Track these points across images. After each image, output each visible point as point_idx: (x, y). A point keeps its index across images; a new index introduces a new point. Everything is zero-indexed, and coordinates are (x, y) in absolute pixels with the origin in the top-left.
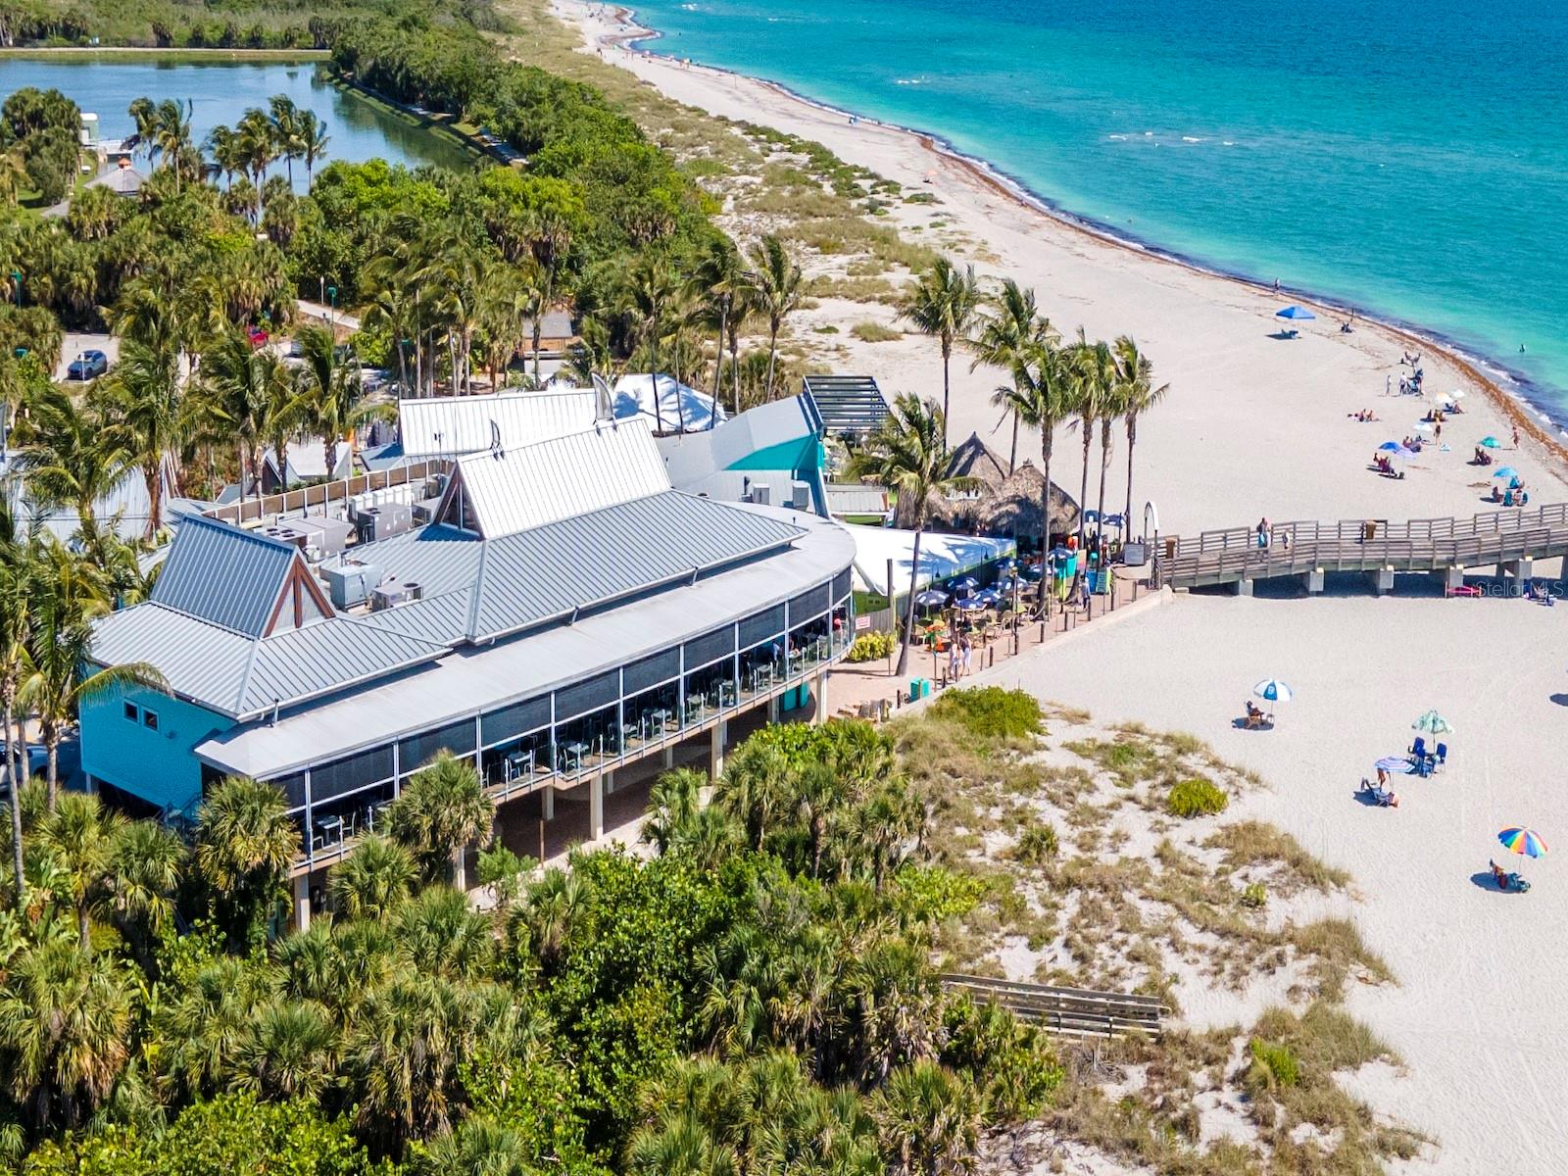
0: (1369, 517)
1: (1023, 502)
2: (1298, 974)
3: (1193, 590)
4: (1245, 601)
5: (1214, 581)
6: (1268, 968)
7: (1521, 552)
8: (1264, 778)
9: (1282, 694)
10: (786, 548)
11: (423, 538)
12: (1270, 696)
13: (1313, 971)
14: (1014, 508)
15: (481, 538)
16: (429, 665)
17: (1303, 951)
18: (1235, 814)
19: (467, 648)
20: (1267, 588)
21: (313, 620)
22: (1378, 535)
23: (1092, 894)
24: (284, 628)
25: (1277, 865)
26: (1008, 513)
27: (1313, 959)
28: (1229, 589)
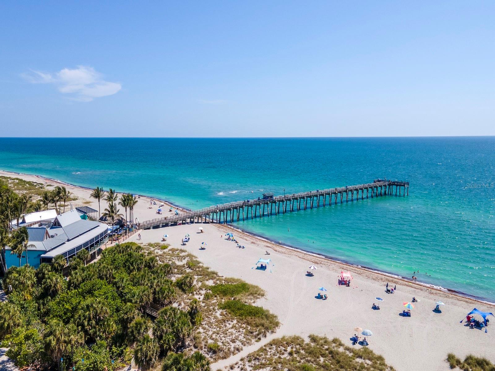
0: (166, 217)
1: (119, 220)
2: (188, 259)
3: (145, 229)
4: (152, 230)
5: (147, 228)
6: (184, 259)
7: (186, 218)
8: (170, 244)
9: (168, 236)
10: (98, 226)
11: (50, 229)
12: (166, 236)
13: (189, 258)
14: (117, 221)
15: (62, 227)
16: (64, 243)
17: (187, 257)
18: (169, 248)
19: (68, 240)
20: (155, 228)
21: (48, 238)
22: (167, 219)
23: (160, 257)
24: (45, 240)
25: (178, 251)
26: (117, 222)
27: (189, 257)
28: (149, 229)
